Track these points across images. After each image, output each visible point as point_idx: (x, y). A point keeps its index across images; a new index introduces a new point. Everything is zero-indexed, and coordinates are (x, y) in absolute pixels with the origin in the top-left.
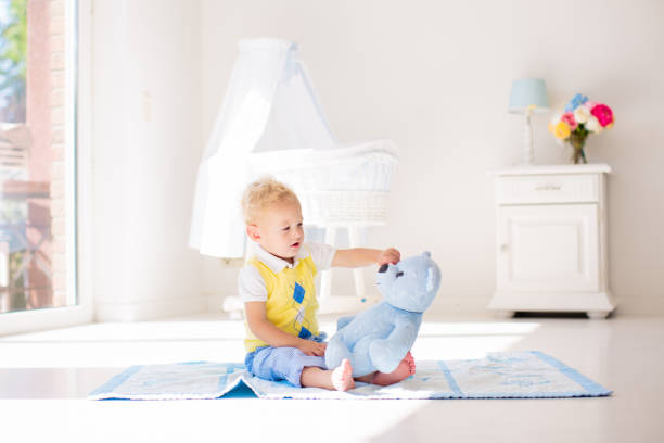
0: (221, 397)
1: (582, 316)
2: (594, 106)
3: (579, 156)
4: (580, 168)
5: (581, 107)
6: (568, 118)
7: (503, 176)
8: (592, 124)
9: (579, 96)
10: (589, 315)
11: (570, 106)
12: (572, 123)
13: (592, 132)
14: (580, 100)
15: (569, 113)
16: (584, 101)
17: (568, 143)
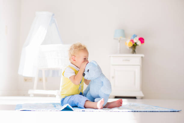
0: (61, 111)
1: (135, 98)
2: (139, 38)
3: (134, 52)
4: (134, 55)
5: (136, 38)
6: (132, 41)
7: (113, 56)
8: (139, 43)
9: (135, 35)
10: (137, 97)
11: (133, 37)
12: (133, 42)
13: (138, 45)
14: (135, 36)
15: (132, 39)
16: (136, 36)
17: (131, 48)
